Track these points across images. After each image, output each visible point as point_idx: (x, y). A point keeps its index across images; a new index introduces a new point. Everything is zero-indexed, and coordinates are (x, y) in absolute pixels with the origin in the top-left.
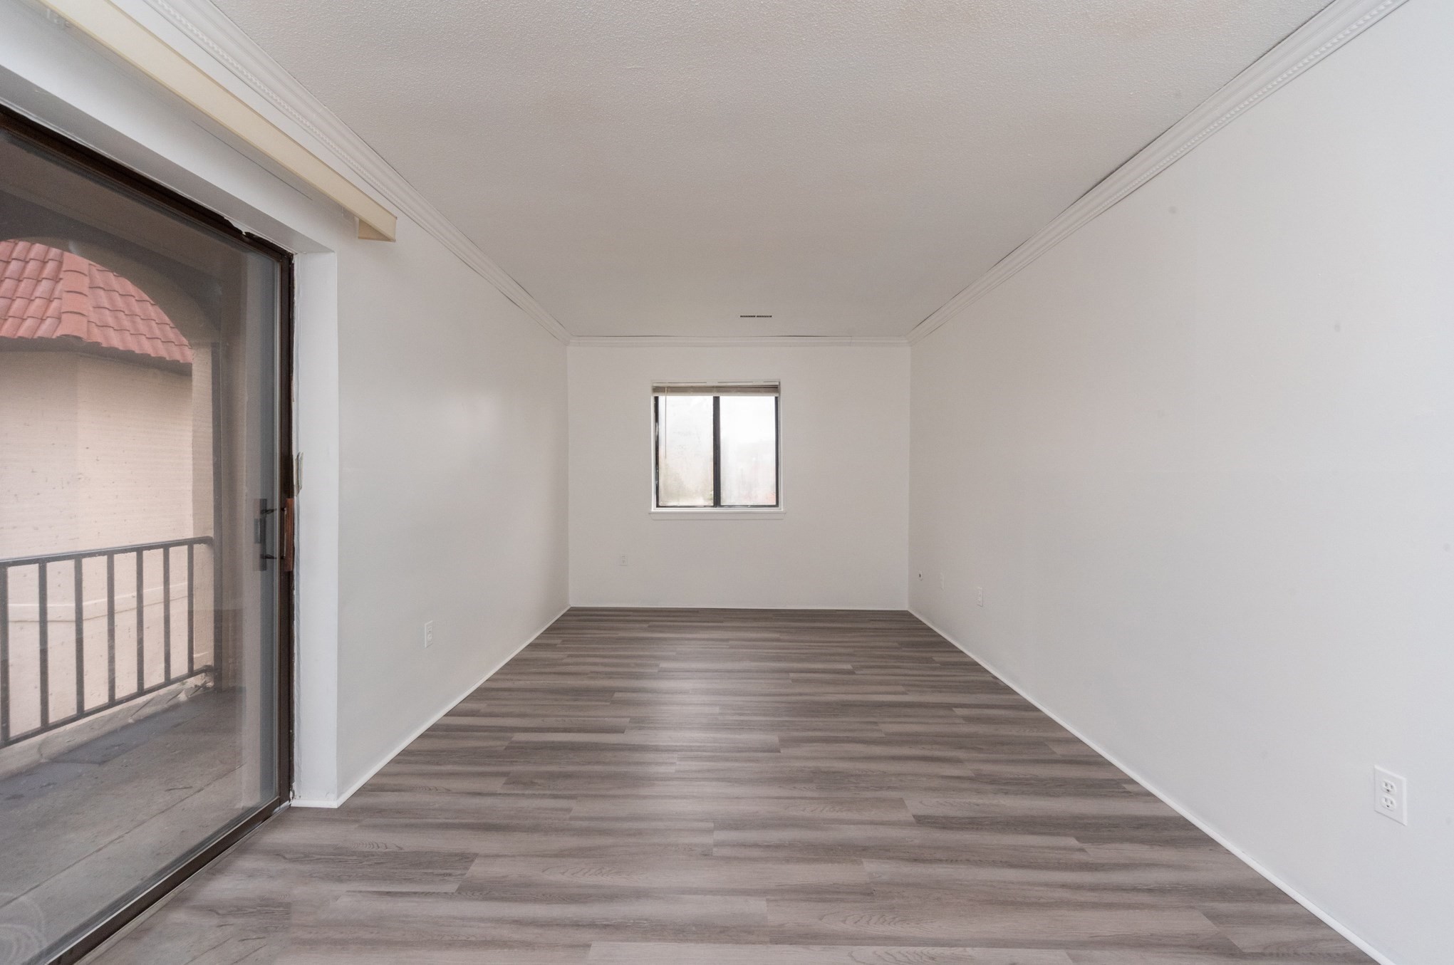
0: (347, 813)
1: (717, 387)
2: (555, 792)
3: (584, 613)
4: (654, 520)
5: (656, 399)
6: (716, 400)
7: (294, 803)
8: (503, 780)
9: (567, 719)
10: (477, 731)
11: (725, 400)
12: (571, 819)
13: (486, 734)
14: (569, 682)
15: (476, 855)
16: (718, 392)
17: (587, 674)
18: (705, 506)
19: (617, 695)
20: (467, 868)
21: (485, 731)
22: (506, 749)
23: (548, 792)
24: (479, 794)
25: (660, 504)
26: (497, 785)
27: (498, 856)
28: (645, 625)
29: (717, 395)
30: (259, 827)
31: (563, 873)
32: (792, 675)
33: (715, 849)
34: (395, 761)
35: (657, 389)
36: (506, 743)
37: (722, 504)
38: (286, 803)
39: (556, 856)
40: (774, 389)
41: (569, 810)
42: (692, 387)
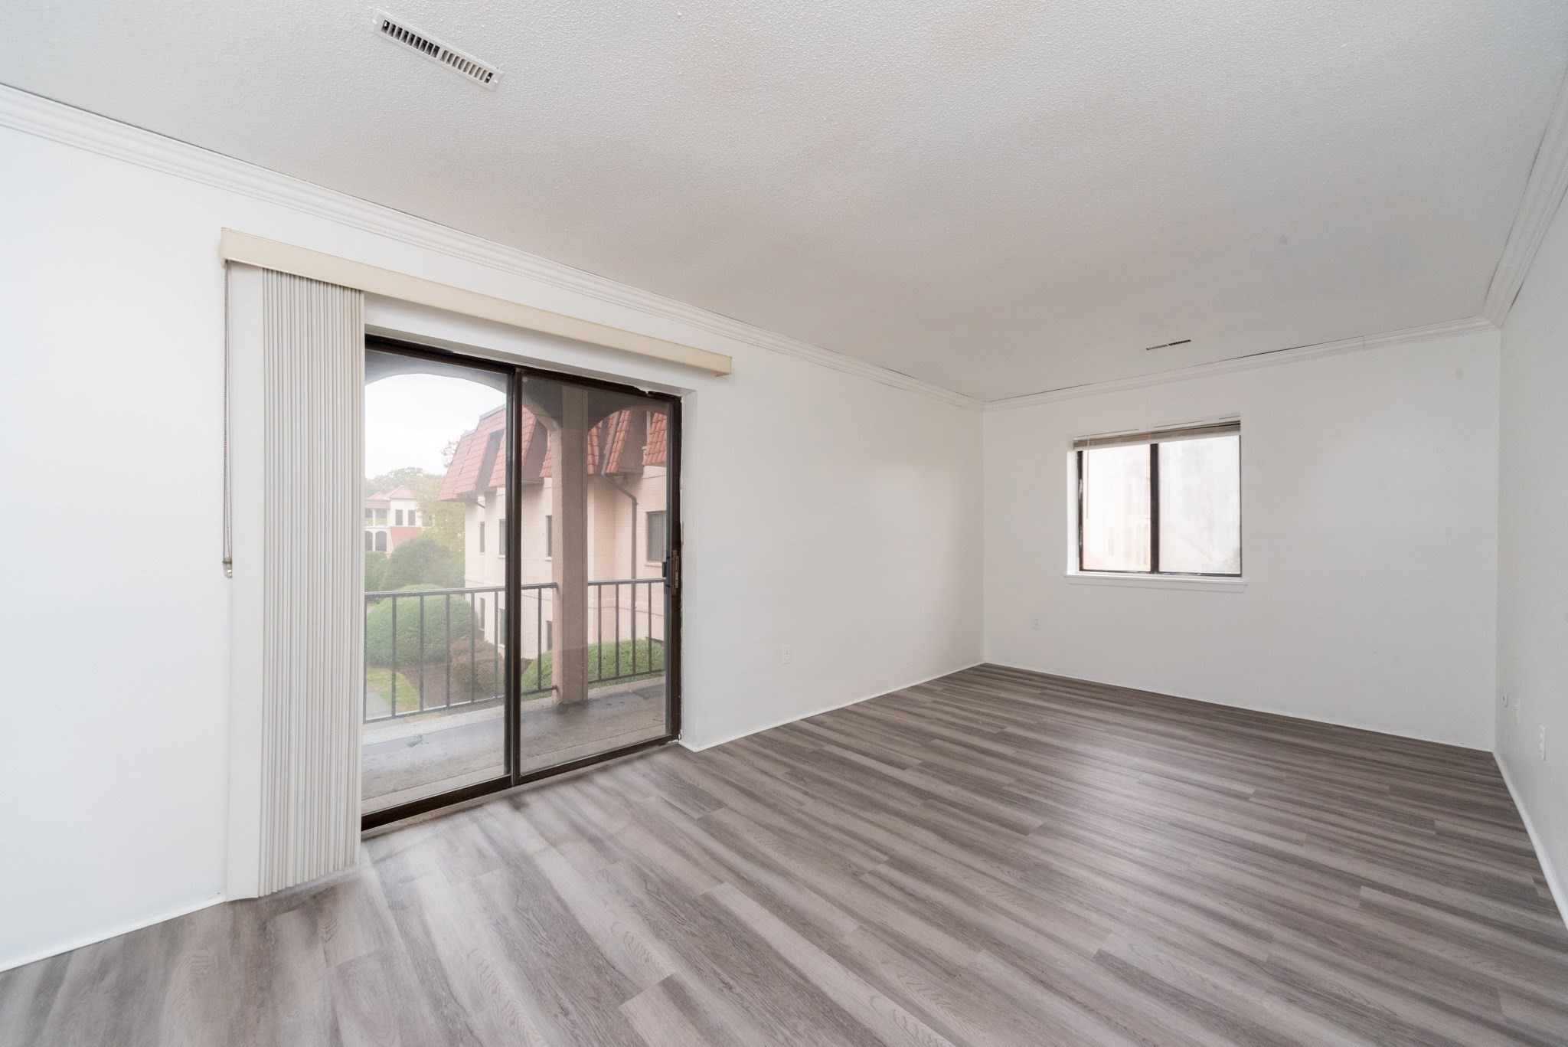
0: (699, 756)
1: (1152, 433)
2: (809, 791)
3: (992, 670)
4: (1070, 584)
5: (1080, 454)
6: (1154, 450)
7: (681, 742)
8: (788, 770)
9: (874, 747)
10: (809, 736)
11: (1165, 447)
12: (799, 811)
13: (812, 739)
14: (910, 722)
15: (727, 805)
16: (1154, 438)
17: (930, 719)
18: (1139, 572)
19: (937, 742)
20: (714, 810)
21: (812, 737)
22: (811, 753)
23: (803, 788)
24: (766, 773)
25: (1085, 567)
26: (780, 772)
27: (736, 811)
28: (1038, 692)
29: (1154, 442)
30: (656, 748)
31: (756, 838)
32: (1146, 776)
33: (866, 875)
34: (746, 738)
35: (1077, 444)
36: (816, 749)
37: (1161, 570)
38: (676, 741)
39: (764, 827)
40: (1233, 426)
41: (802, 804)
42: (1121, 437)
